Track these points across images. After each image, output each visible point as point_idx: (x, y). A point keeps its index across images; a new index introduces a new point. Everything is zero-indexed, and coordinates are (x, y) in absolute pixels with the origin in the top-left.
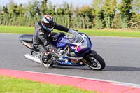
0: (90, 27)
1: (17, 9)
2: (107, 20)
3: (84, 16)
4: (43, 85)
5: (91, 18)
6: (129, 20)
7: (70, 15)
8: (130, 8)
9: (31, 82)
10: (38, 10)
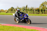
0: (39, 14)
2: (43, 12)
4: (27, 29)
5: (39, 11)
7: (33, 10)
9: (23, 28)
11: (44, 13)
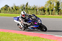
2: (50, 12)
4: (27, 36)
6: (58, 12)
7: (36, 10)
8: (59, 7)
11: (52, 14)
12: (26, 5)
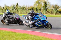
1: (8, 8)
2: (39, 11)
3: (31, 10)
5: (33, 10)
6: (46, 11)
8: (47, 7)
10: (15, 8)
12: (16, 5)
